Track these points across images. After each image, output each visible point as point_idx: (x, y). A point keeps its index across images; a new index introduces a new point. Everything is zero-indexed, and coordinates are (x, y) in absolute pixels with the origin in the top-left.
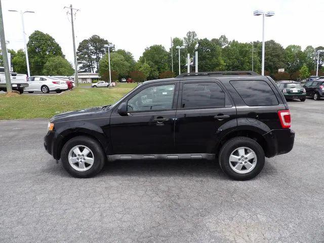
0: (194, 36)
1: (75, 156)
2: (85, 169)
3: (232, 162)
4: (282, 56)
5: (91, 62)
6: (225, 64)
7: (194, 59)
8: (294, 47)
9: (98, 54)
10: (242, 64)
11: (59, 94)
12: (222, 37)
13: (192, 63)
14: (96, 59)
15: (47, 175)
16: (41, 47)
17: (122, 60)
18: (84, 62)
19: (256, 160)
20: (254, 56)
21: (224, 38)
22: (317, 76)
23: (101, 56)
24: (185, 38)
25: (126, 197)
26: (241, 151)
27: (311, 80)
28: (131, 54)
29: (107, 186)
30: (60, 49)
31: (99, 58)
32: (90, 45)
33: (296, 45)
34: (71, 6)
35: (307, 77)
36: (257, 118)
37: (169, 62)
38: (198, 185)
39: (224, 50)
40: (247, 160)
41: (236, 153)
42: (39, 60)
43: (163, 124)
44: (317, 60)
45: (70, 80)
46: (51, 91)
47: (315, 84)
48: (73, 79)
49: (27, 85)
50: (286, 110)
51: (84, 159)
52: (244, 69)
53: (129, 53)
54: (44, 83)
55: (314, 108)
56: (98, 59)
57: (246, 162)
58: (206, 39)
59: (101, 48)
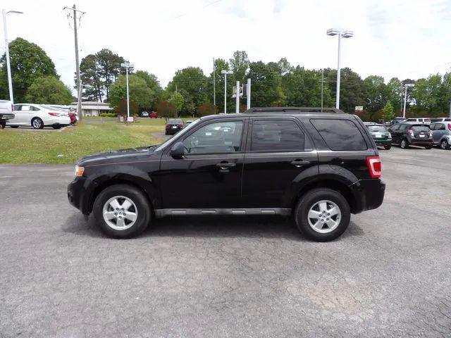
0: (244, 58)
1: (112, 210)
2: (125, 227)
3: (311, 219)
4: (360, 90)
5: (98, 87)
6: (286, 97)
7: (245, 88)
8: (375, 78)
9: (109, 75)
10: (308, 98)
11: (59, 131)
12: (282, 60)
13: (242, 94)
14: (106, 82)
15: (72, 236)
16: (24, 62)
17: (143, 86)
18: (88, 86)
19: (340, 217)
20: (324, 89)
21: (284, 61)
22: (404, 118)
23: (113, 79)
24: (231, 60)
25: (183, 259)
26: (323, 205)
27: (397, 122)
28: (157, 78)
29: (157, 247)
30: (53, 66)
31: (111, 82)
32: (98, 63)
33: (377, 75)
34: (74, 7)
35: (392, 119)
36: (342, 166)
37: (210, 91)
38: (271, 246)
39: (284, 78)
40: (329, 217)
41: (317, 208)
42: (21, 80)
43: (228, 171)
44: (404, 97)
45: (71, 111)
46: (46, 126)
47: (402, 128)
48: (75, 109)
49: (12, 116)
50: (376, 156)
51: (125, 214)
52: (311, 105)
53: (154, 76)
54: (35, 114)
55: (401, 158)
56: (108, 83)
57: (328, 219)
58: (261, 62)
59: (113, 68)
